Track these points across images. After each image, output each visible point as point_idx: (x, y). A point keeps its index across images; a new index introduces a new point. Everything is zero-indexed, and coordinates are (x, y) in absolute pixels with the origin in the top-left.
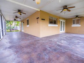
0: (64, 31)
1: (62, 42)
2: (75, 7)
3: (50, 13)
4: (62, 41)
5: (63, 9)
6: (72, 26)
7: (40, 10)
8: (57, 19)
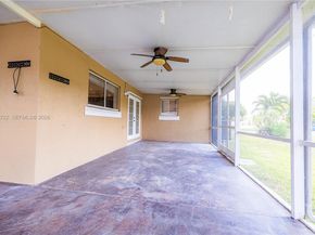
0: (139, 135)
1: (159, 183)
2: (187, 61)
3: (92, 57)
4: (158, 181)
5: (154, 58)
6: (160, 118)
7: (43, 26)
8: (118, 89)
